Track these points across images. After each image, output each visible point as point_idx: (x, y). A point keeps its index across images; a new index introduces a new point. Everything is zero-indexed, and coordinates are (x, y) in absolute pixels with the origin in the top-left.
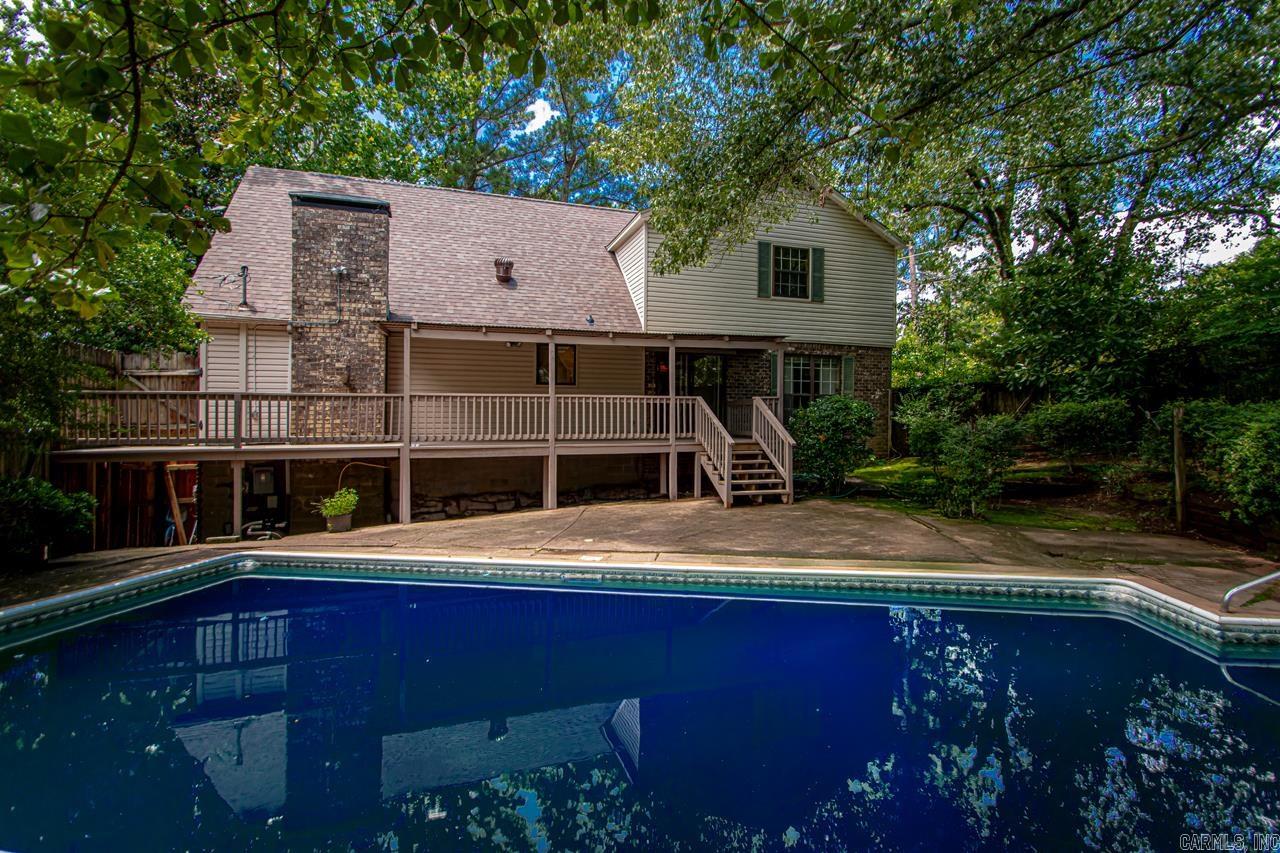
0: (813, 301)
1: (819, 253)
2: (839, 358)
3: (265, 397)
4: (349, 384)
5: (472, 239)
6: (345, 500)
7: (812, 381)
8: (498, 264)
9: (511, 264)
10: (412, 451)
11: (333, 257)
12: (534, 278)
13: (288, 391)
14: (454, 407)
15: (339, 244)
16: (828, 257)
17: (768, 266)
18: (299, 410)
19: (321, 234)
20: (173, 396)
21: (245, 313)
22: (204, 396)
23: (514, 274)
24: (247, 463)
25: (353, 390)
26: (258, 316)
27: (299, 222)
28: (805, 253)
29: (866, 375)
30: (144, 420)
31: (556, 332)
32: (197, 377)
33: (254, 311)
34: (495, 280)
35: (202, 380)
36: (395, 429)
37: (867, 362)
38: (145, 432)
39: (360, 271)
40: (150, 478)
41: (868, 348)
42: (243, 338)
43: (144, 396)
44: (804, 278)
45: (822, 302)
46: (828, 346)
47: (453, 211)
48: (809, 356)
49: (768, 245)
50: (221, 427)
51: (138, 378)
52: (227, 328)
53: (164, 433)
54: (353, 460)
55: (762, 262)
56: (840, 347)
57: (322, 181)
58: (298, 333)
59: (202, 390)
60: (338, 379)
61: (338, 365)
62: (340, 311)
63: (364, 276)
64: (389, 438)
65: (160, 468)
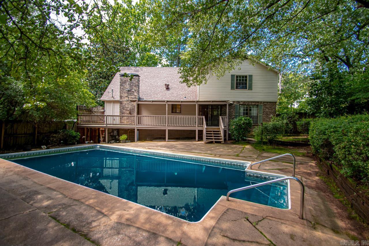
0: (249, 90)
1: (251, 76)
2: (258, 105)
3: (116, 116)
4: (130, 113)
5: (163, 79)
6: (124, 137)
7: (249, 112)
8: (166, 85)
9: (168, 85)
10: (137, 127)
11: (127, 86)
12: (175, 88)
13: (119, 115)
14: (154, 118)
15: (128, 84)
16: (254, 77)
17: (234, 81)
18: (120, 118)
19: (125, 82)
20: (101, 116)
21: (112, 99)
22: (105, 116)
23: (169, 87)
24: (108, 128)
25: (131, 114)
26: (115, 99)
27: (121, 80)
28: (246, 77)
29: (267, 110)
30: (96, 120)
31: (167, 101)
32: (104, 112)
33: (114, 98)
34: (165, 89)
35: (105, 112)
36: (140, 123)
37: (267, 106)
38: (96, 122)
39: (132, 89)
40: (97, 131)
41: (267, 102)
42: (112, 104)
43: (96, 116)
44: (246, 84)
45: (252, 90)
46: (254, 102)
47: (160, 73)
48: (248, 105)
49: (234, 75)
50: (110, 122)
51: (95, 112)
52: (110, 102)
53: (99, 122)
54: (131, 129)
55: (232, 80)
56: (258, 102)
57: (134, 68)
58: (121, 103)
59: (105, 114)
60: (128, 112)
61: (128, 109)
62: (129, 98)
63: (133, 90)
64: (139, 125)
65: (99, 129)
